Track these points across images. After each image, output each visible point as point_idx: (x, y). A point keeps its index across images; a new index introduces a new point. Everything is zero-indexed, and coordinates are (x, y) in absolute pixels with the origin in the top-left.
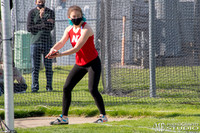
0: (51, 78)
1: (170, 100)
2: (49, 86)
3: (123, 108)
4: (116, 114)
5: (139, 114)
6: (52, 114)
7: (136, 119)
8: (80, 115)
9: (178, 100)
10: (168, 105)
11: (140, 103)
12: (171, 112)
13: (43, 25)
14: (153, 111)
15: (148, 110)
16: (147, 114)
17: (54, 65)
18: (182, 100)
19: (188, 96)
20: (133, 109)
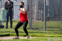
0: (12, 24)
1: (50, 32)
2: (11, 26)
3: (35, 34)
4: (33, 36)
5: (41, 36)
6: (12, 35)
7: (39, 38)
8: (21, 36)
9: (53, 32)
10: (50, 33)
11: (41, 32)
12: (51, 36)
13: (10, 7)
14: (45, 35)
15: (43, 35)
16: (43, 36)
17: (13, 20)
18: (55, 32)
19: (56, 30)
20: (38, 34)
